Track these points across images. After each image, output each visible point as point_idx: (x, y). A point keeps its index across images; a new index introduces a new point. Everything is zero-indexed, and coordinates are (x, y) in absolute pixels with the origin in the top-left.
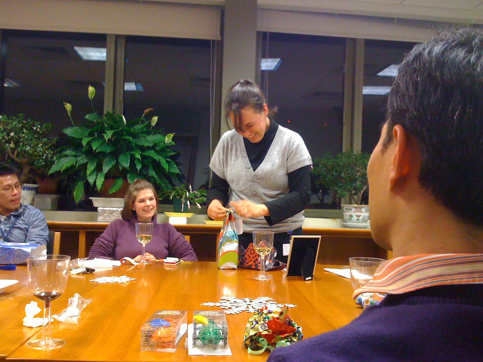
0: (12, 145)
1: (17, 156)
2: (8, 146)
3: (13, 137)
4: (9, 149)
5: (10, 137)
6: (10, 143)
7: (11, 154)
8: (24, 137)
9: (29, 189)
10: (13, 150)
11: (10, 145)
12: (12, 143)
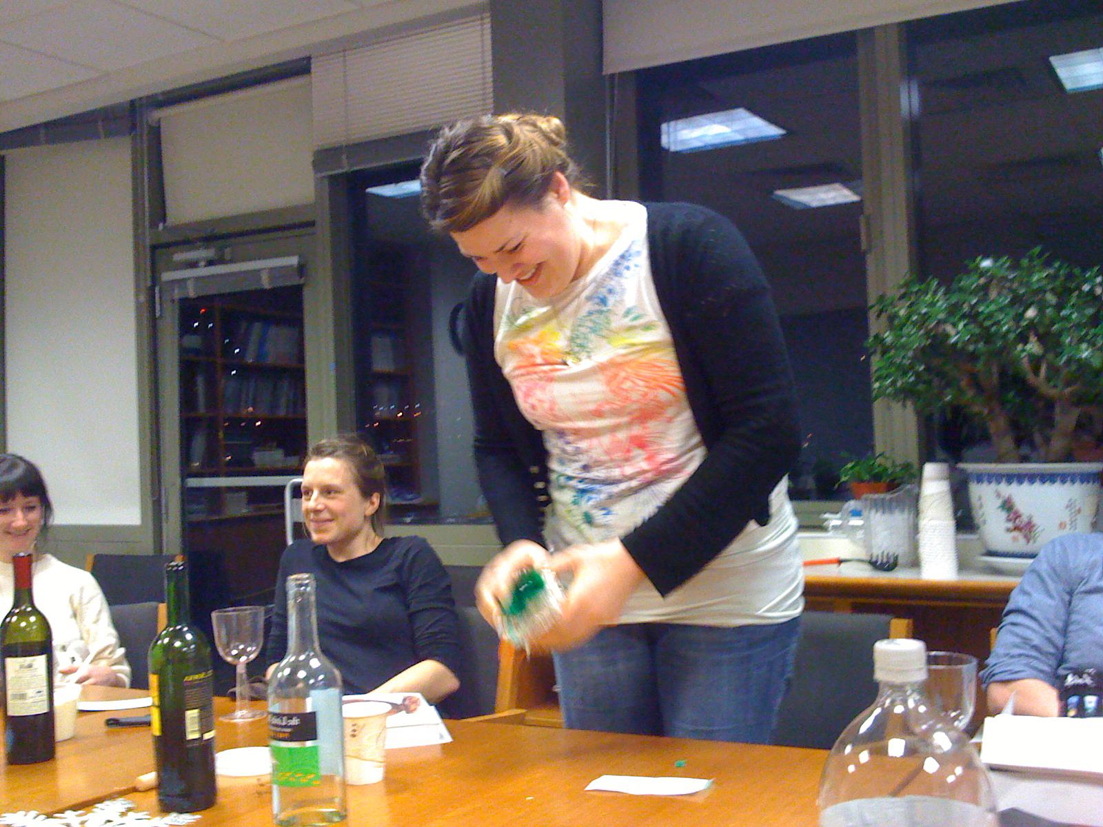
0: (1033, 347)
1: (1048, 379)
2: (1023, 350)
3: (1032, 321)
4: (1025, 360)
5: (1024, 323)
6: (1026, 342)
7: (1030, 377)
8: (1067, 318)
9: (1085, 478)
10: (1036, 362)
11: (1028, 347)
12: (1033, 339)
